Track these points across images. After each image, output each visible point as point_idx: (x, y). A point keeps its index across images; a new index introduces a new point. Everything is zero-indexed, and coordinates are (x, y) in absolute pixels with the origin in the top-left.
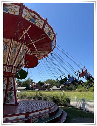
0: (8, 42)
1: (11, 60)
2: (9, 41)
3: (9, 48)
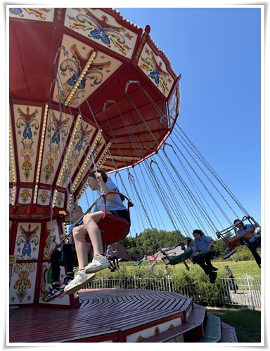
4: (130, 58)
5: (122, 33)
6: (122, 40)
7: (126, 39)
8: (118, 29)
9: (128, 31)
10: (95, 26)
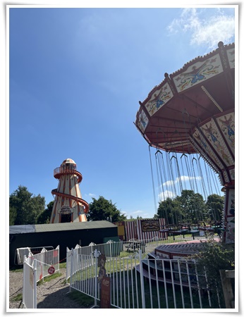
4: (222, 71)
5: (208, 64)
6: (210, 67)
7: (213, 64)
8: (205, 64)
9: (210, 59)
10: (191, 77)
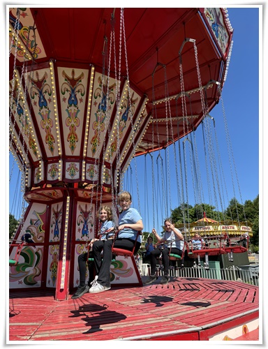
0: (79, 79)
1: (94, 139)
2: (83, 74)
3: (84, 98)
